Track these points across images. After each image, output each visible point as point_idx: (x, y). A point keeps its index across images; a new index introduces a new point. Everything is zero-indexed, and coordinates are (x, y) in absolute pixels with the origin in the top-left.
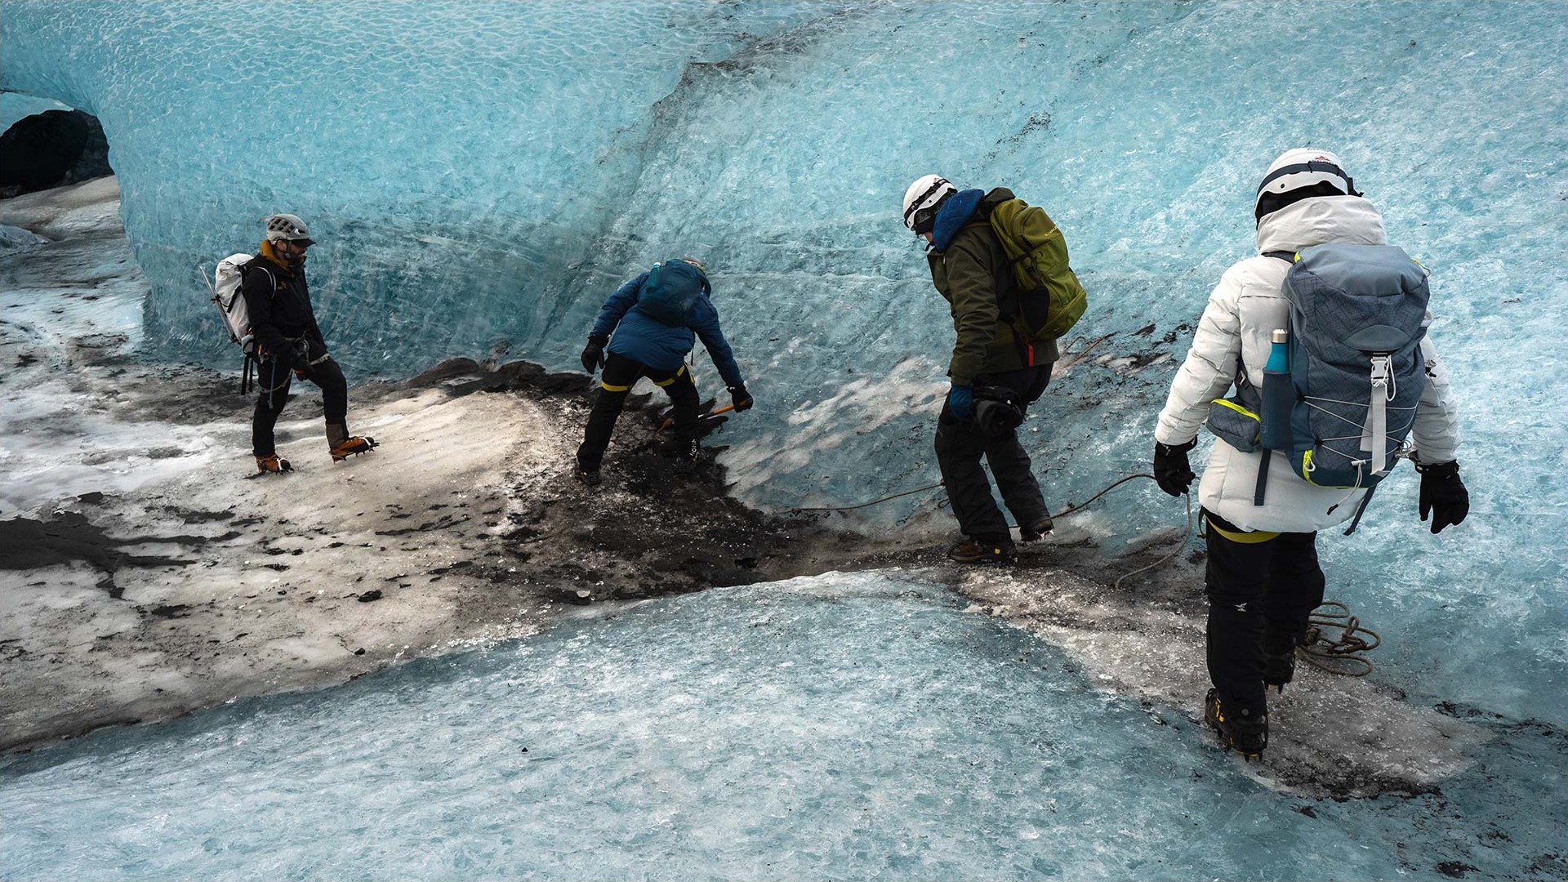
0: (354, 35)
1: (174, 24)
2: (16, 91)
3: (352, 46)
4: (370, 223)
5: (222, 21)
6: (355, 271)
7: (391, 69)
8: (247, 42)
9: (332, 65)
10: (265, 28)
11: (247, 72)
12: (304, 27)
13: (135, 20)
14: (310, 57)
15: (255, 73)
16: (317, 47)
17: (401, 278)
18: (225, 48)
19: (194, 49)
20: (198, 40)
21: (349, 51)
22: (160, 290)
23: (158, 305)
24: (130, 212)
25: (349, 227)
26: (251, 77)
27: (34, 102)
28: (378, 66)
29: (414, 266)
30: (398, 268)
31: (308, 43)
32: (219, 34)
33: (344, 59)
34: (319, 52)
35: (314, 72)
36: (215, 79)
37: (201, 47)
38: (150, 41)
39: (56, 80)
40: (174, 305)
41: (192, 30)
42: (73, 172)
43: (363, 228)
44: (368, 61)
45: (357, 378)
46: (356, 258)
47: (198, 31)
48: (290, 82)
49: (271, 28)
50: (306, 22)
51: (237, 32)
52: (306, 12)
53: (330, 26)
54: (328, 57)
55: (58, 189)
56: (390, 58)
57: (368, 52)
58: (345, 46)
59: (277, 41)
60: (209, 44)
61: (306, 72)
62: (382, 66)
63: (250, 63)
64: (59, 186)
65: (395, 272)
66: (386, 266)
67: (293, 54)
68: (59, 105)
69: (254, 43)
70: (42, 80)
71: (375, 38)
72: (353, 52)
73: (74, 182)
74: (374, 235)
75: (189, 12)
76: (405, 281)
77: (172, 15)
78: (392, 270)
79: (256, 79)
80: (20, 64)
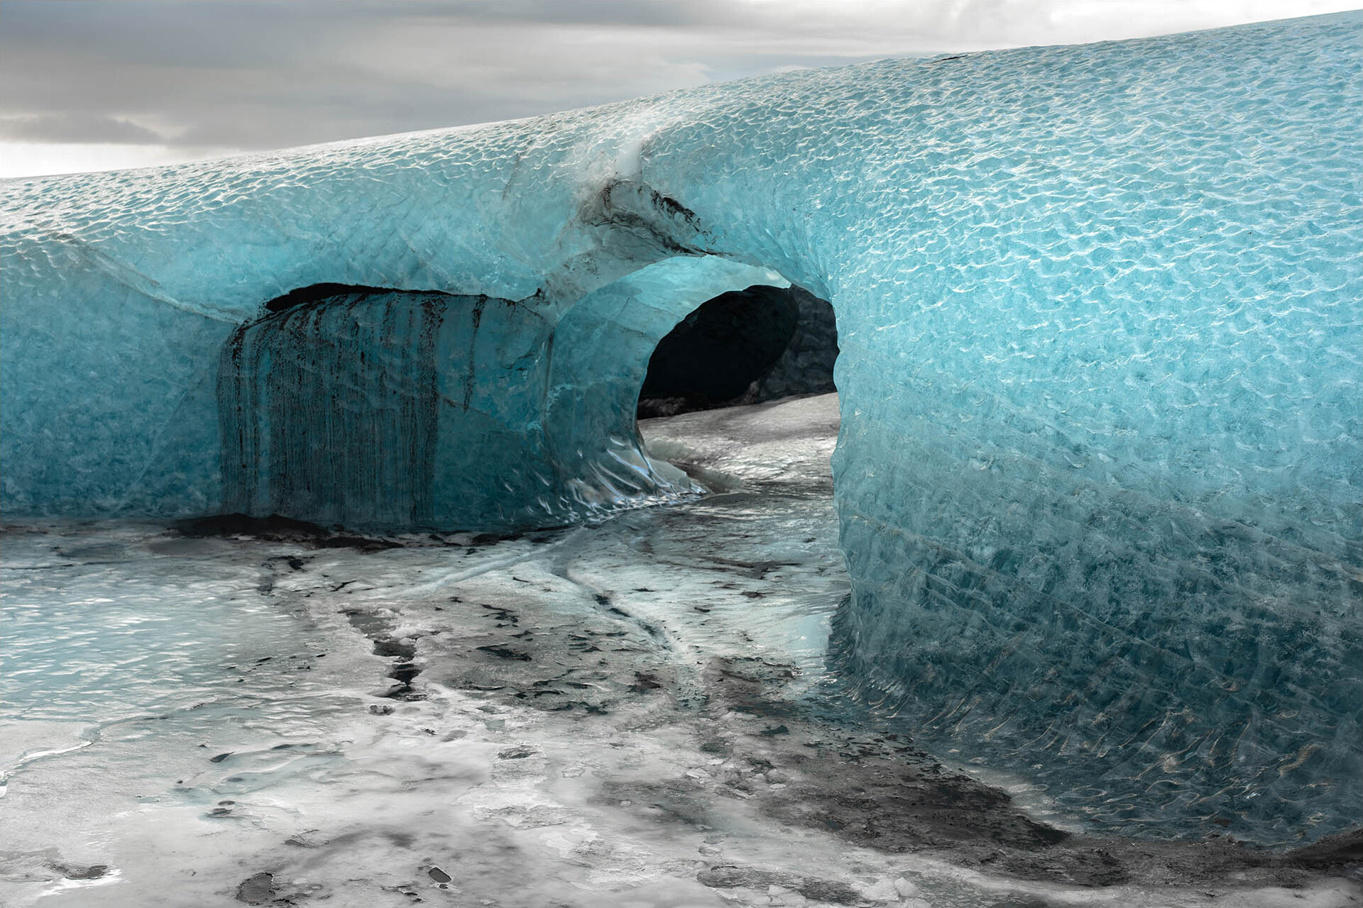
0: (1281, 186)
1: (979, 158)
2: (721, 254)
3: (1276, 205)
4: (1258, 533)
5: (1054, 155)
6: (1214, 618)
7: (1342, 251)
8: (1090, 190)
9: (1235, 239)
10: (1127, 168)
11: (1084, 242)
12: (1194, 169)
13: (920, 149)
14: (1197, 221)
15: (1095, 245)
16: (1212, 204)
17: (1304, 646)
18: (1053, 200)
19: (1003, 200)
20: (1012, 185)
21: (1269, 215)
22: (868, 600)
23: (857, 623)
24: (849, 461)
25: (1220, 536)
26: (1089, 251)
27: (738, 271)
28: (1319, 244)
29: (1332, 627)
30: (1299, 626)
31: (1196, 197)
32: (1046, 176)
33: (1256, 228)
34: (1214, 212)
35: (1201, 248)
36: (1027, 251)
37: (1015, 196)
38: (936, 183)
39: (783, 241)
40: (883, 628)
41: (1004, 168)
42: (761, 385)
43: (1244, 540)
44: (1301, 234)
45: (1187, 825)
46: (1221, 594)
47: (1013, 170)
48: (1154, 264)
49: (1134, 169)
50: (1197, 162)
51: (1075, 174)
52: (1199, 144)
53: (1241, 169)
54: (1229, 224)
55: (736, 409)
56: (1345, 231)
57: (1304, 218)
58: (1261, 206)
59: (1142, 191)
60: (1029, 191)
61: (1186, 248)
62: (1329, 247)
63: (1091, 228)
64: (737, 404)
65: (1292, 633)
66: (1275, 618)
67: (1167, 215)
68: (774, 279)
69: (1103, 192)
70: (763, 238)
71: (1320, 194)
72: (1276, 217)
73: (762, 399)
74: (1264, 556)
75: (1004, 138)
76: (1310, 653)
77: (979, 143)
78: (1287, 626)
79: (1097, 256)
80: (738, 213)
